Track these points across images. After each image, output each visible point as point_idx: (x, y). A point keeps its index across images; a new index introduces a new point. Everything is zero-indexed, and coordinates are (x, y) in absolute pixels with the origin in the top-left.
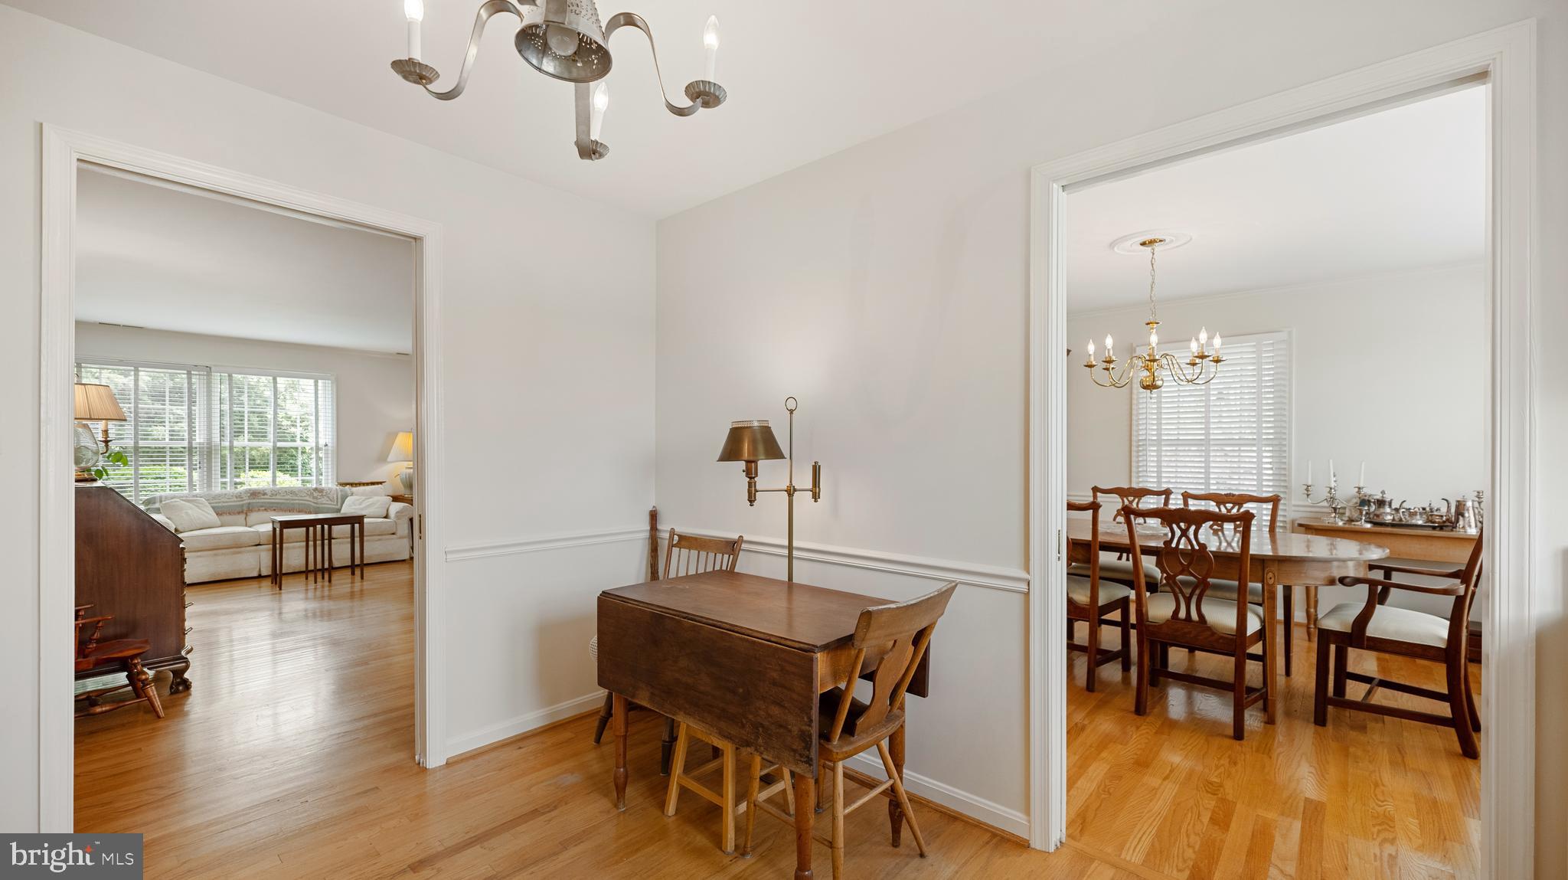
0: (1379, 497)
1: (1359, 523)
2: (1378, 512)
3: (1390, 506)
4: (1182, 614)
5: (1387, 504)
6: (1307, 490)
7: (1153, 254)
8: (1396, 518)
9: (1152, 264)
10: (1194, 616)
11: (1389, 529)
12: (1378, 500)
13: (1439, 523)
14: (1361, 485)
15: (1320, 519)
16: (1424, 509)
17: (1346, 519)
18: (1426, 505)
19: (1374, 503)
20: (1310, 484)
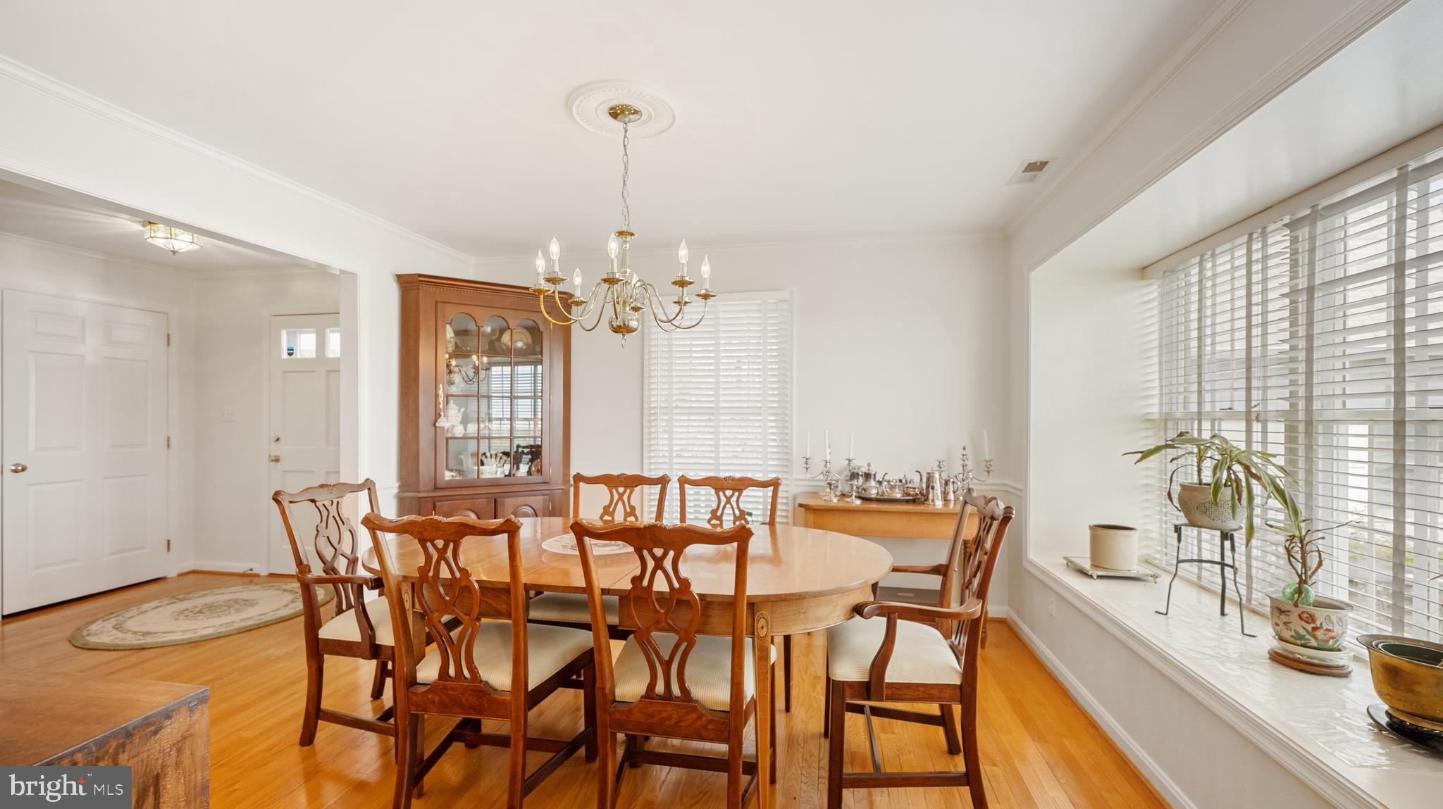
0: (864, 470)
1: (849, 500)
2: (865, 486)
3: (875, 478)
4: (660, 688)
5: (872, 477)
6: (806, 463)
7: (626, 131)
8: (880, 492)
9: (625, 146)
10: (676, 691)
11: (874, 506)
12: (865, 473)
13: (913, 495)
14: (851, 458)
15: (817, 493)
16: (901, 481)
17: (839, 493)
18: (901, 477)
19: (862, 476)
20: (808, 456)
